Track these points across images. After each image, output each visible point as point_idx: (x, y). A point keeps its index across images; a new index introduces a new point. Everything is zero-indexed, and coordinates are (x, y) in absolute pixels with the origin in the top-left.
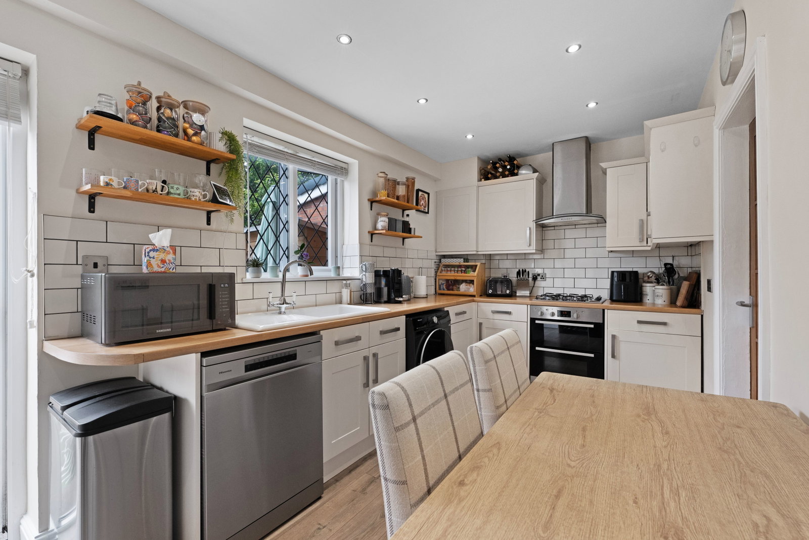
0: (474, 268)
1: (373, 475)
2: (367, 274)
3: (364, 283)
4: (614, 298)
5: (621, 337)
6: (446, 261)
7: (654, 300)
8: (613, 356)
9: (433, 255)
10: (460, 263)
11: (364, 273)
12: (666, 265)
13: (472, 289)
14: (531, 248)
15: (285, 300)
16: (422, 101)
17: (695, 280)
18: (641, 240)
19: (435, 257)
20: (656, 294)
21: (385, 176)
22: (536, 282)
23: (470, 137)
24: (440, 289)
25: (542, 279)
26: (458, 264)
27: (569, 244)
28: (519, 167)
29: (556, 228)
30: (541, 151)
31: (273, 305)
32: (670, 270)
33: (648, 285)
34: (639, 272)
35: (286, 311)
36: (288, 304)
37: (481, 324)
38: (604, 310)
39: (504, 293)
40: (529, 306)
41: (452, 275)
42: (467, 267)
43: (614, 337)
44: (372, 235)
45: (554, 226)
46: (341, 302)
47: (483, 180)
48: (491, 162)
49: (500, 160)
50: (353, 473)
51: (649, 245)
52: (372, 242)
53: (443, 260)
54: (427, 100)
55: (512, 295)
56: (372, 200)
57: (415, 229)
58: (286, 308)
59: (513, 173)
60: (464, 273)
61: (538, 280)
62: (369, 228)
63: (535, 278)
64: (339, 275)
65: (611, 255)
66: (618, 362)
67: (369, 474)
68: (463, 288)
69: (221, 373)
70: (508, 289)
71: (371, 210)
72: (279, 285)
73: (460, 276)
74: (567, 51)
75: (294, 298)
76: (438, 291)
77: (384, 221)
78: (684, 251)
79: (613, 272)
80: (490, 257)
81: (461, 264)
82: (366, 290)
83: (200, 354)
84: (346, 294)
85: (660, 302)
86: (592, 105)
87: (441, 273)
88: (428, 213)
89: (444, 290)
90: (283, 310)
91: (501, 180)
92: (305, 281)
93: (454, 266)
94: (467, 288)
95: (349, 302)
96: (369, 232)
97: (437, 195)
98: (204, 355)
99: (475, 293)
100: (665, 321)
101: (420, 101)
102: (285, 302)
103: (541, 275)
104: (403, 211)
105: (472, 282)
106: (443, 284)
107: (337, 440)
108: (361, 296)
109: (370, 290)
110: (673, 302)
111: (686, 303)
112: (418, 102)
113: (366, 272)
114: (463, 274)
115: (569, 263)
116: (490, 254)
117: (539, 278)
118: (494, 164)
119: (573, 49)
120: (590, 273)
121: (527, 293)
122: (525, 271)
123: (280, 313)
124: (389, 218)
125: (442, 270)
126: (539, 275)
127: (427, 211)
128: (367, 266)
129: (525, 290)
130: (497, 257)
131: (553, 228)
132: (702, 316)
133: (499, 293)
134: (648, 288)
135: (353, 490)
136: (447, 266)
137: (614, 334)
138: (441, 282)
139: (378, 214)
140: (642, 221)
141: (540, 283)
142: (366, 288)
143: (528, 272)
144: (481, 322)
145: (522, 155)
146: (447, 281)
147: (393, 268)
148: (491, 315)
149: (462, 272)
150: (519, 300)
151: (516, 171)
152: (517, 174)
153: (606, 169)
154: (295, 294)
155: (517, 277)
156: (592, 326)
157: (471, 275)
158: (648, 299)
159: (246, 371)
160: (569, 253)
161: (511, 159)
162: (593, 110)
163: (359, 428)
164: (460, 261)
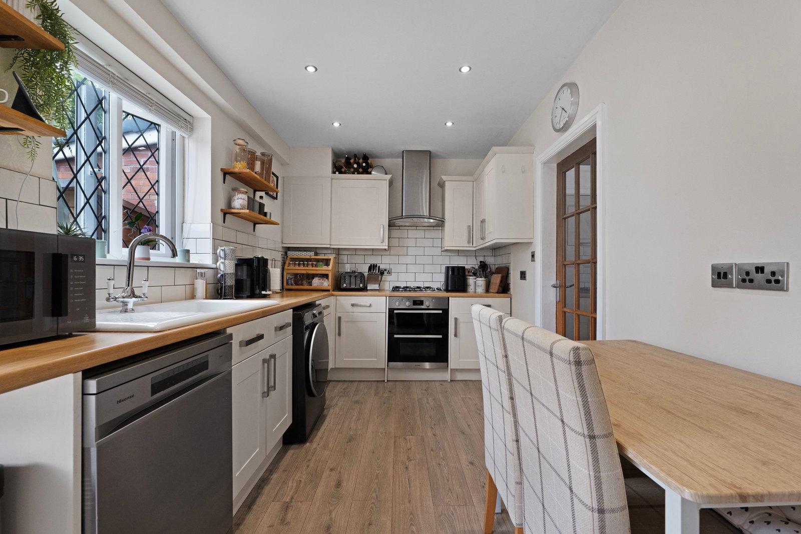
0: (327, 262)
1: (284, 500)
2: (226, 261)
3: (222, 273)
4: (449, 289)
5: (461, 319)
6: (291, 254)
7: (476, 289)
8: (456, 335)
9: (279, 246)
10: (310, 256)
11: (223, 261)
12: (481, 262)
13: (326, 284)
14: (384, 244)
15: (133, 292)
16: (311, 69)
17: (504, 272)
18: (469, 242)
19: (281, 249)
20: (476, 284)
21: (245, 144)
22: (383, 276)
23: (336, 124)
24: (287, 284)
25: (389, 274)
26: (309, 257)
27: (411, 242)
28: (372, 167)
29: (401, 228)
30: (391, 155)
31: (115, 299)
32: (483, 266)
33: (471, 277)
34: (466, 268)
35: (134, 308)
36: (136, 297)
37: (340, 318)
38: (448, 298)
39: (357, 287)
40: (387, 297)
41: (302, 270)
42: (318, 261)
43: (456, 319)
44: (225, 214)
45: (399, 226)
46: (193, 297)
47: (337, 173)
48: (346, 156)
49: (355, 156)
50: (255, 507)
51: (474, 246)
52: (224, 223)
53: (289, 253)
54: (316, 69)
55: (364, 289)
56: (227, 171)
57: (270, 213)
58: (135, 304)
59: (366, 170)
60: (315, 266)
61: (385, 274)
62: (222, 205)
63: (382, 273)
64: (189, 261)
65: (443, 253)
66: (458, 339)
67: (278, 501)
68: (316, 282)
69: (120, 401)
70: (361, 282)
71: (224, 183)
72: (124, 271)
73: (311, 270)
74: (460, 70)
75: (145, 290)
76: (286, 286)
77: (244, 199)
78: (489, 253)
79: (448, 268)
80: (338, 251)
81: (312, 257)
82: (225, 282)
83: (80, 373)
84: (201, 286)
85: (481, 290)
86: (449, 124)
87: (288, 266)
88: (276, 198)
89: (292, 285)
90: (130, 306)
91: (356, 176)
92: (148, 267)
93: (303, 260)
94: (320, 282)
95: (204, 298)
96: (222, 210)
97: (284, 181)
98: (88, 374)
99: (330, 288)
100: (490, 304)
101: (308, 69)
102: (133, 295)
103: (387, 270)
104: (255, 191)
105: (325, 276)
106: (292, 278)
107: (241, 470)
108: (218, 290)
109: (230, 282)
110: (487, 290)
111: (501, 290)
112: (306, 68)
113: (225, 259)
114: (314, 268)
115: (410, 260)
116: (339, 248)
117: (385, 272)
118: (348, 159)
119: (465, 69)
120: (428, 268)
121: (376, 287)
122: (376, 266)
123: (126, 311)
124: (248, 197)
125: (289, 264)
126: (385, 270)
127: (275, 196)
128: (227, 252)
129: (375, 284)
130: (347, 253)
131: (398, 228)
132: (511, 298)
133: (353, 286)
134: (471, 280)
135: (270, 526)
136: (293, 259)
137: (457, 317)
138: (289, 276)
139: (235, 190)
140: (469, 227)
141: (386, 277)
142: (225, 279)
143: (379, 266)
144: (340, 316)
145: (375, 157)
146: (296, 275)
147: (260, 256)
148: (350, 308)
149: (313, 266)
150: (369, 293)
151: (369, 170)
152: (370, 173)
153: (445, 182)
154: (147, 284)
155: (369, 272)
156: (441, 312)
157: (322, 269)
158: (471, 289)
159: (153, 393)
160: (411, 251)
161: (366, 158)
162: (450, 128)
163: (258, 449)
164: (311, 255)
